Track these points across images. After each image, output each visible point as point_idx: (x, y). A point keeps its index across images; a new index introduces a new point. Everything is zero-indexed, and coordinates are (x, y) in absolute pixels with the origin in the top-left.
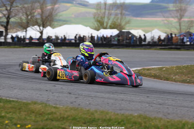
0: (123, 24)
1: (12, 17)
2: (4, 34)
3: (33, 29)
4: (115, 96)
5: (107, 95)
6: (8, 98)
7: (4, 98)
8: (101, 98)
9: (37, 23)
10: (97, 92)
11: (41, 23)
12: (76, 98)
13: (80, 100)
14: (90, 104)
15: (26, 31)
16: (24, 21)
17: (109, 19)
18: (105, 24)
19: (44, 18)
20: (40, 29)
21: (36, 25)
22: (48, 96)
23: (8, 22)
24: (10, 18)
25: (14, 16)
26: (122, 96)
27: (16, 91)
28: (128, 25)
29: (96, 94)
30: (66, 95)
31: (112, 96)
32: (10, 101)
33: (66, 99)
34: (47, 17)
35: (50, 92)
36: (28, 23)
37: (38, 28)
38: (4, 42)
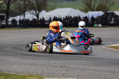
0: (108, 5)
1: (12, 3)
2: (5, 18)
3: (30, 13)
4: (101, 68)
5: (94, 68)
6: (8, 73)
7: (4, 72)
8: (89, 70)
9: (34, 7)
10: (85, 65)
11: (37, 7)
12: (67, 70)
13: (71, 72)
14: (78, 75)
15: (24, 15)
16: (22, 6)
17: (96, 3)
18: (92, 7)
19: (39, 3)
20: (36, 12)
21: (32, 10)
22: (43, 70)
23: (8, 8)
24: (10, 4)
25: (14, 2)
26: (107, 68)
27: (15, 66)
28: (112, 7)
29: (84, 67)
30: (58, 68)
31: (98, 68)
32: (10, 75)
33: (58, 72)
34: (41, 3)
35: (45, 67)
36: (25, 7)
37: (35, 12)
38: (5, 25)
